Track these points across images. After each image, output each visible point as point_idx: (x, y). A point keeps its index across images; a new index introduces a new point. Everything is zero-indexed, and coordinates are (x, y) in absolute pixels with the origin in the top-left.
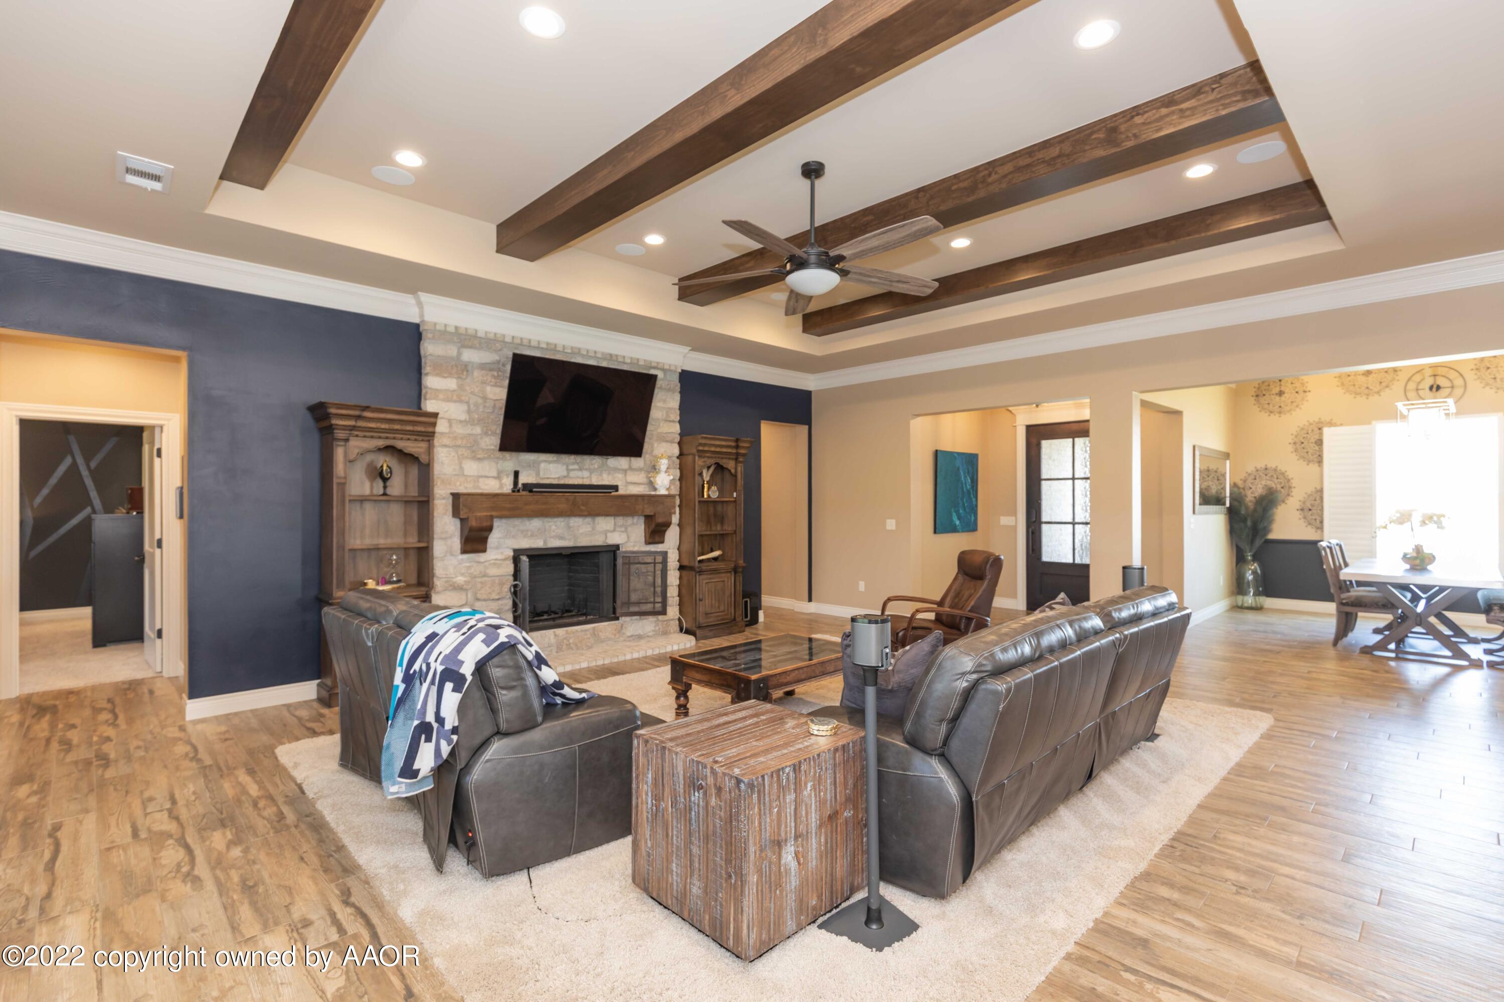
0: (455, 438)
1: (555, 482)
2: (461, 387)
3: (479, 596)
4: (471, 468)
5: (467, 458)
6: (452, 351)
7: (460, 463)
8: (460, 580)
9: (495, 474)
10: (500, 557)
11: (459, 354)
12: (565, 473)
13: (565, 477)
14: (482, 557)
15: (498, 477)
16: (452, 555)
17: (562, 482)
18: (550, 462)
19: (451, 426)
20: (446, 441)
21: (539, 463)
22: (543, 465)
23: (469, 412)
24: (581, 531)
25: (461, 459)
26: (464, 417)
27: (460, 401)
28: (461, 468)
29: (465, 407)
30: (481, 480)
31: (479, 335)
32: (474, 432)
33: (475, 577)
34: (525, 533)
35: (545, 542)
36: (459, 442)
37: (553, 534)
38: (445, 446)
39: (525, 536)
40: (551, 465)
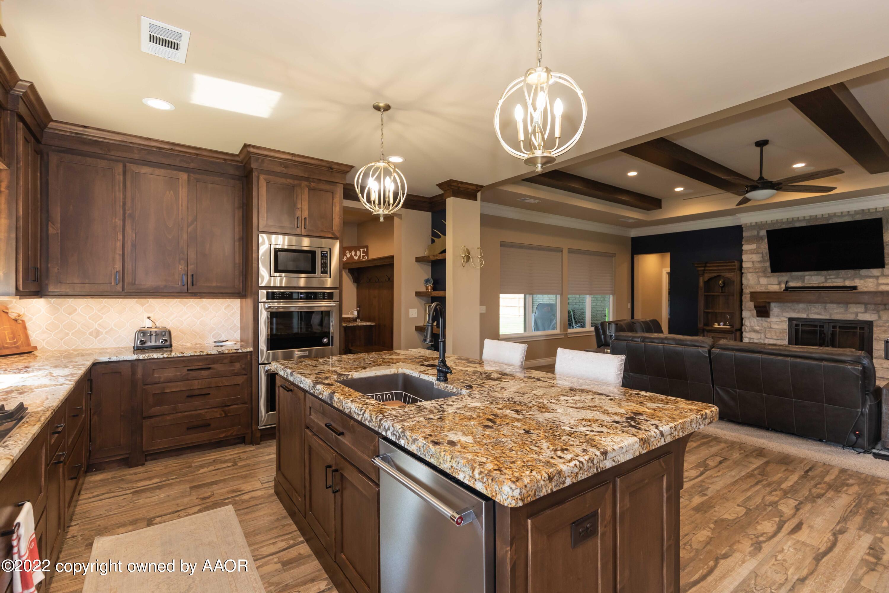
0: (756, 269)
1: (815, 285)
2: (758, 247)
3: (767, 336)
4: (764, 281)
5: (762, 277)
6: (755, 233)
7: (759, 279)
8: (757, 328)
9: (777, 283)
10: (779, 320)
11: (758, 233)
12: (824, 280)
13: (823, 282)
14: (769, 320)
15: (779, 284)
16: (753, 317)
17: (822, 285)
18: (811, 276)
19: (753, 264)
20: (751, 270)
21: (804, 276)
22: (807, 277)
23: (763, 257)
24: (835, 311)
25: (758, 277)
26: (759, 260)
27: (758, 253)
28: (759, 281)
29: (761, 255)
30: (769, 286)
31: (768, 222)
32: (765, 265)
33: (765, 328)
34: (794, 311)
35: (808, 315)
36: (757, 270)
37: (813, 312)
38: (750, 272)
39: (794, 312)
40: (813, 277)
